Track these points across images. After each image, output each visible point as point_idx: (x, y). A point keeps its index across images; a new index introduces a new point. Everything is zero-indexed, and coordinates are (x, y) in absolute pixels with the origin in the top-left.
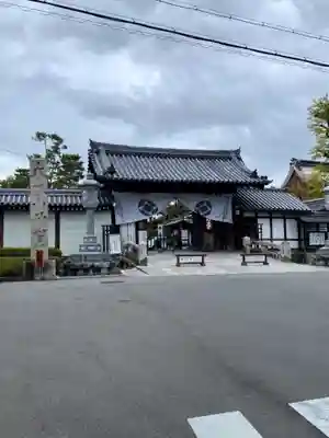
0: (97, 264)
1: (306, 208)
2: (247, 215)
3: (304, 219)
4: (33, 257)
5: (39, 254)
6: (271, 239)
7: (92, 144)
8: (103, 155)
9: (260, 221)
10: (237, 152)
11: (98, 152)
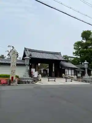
0: (28, 81)
1: (76, 67)
2: (63, 68)
3: (76, 70)
4: (11, 78)
5: (12, 78)
7: (25, 48)
8: (28, 51)
9: (66, 70)
10: (60, 53)
11: (26, 51)
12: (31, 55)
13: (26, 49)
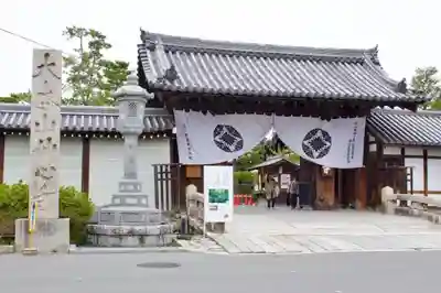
2: (387, 151)
6: (425, 192)
7: (144, 35)
8: (160, 52)
9: (408, 163)
11: (152, 49)
12: (171, 75)
13: (154, 36)
